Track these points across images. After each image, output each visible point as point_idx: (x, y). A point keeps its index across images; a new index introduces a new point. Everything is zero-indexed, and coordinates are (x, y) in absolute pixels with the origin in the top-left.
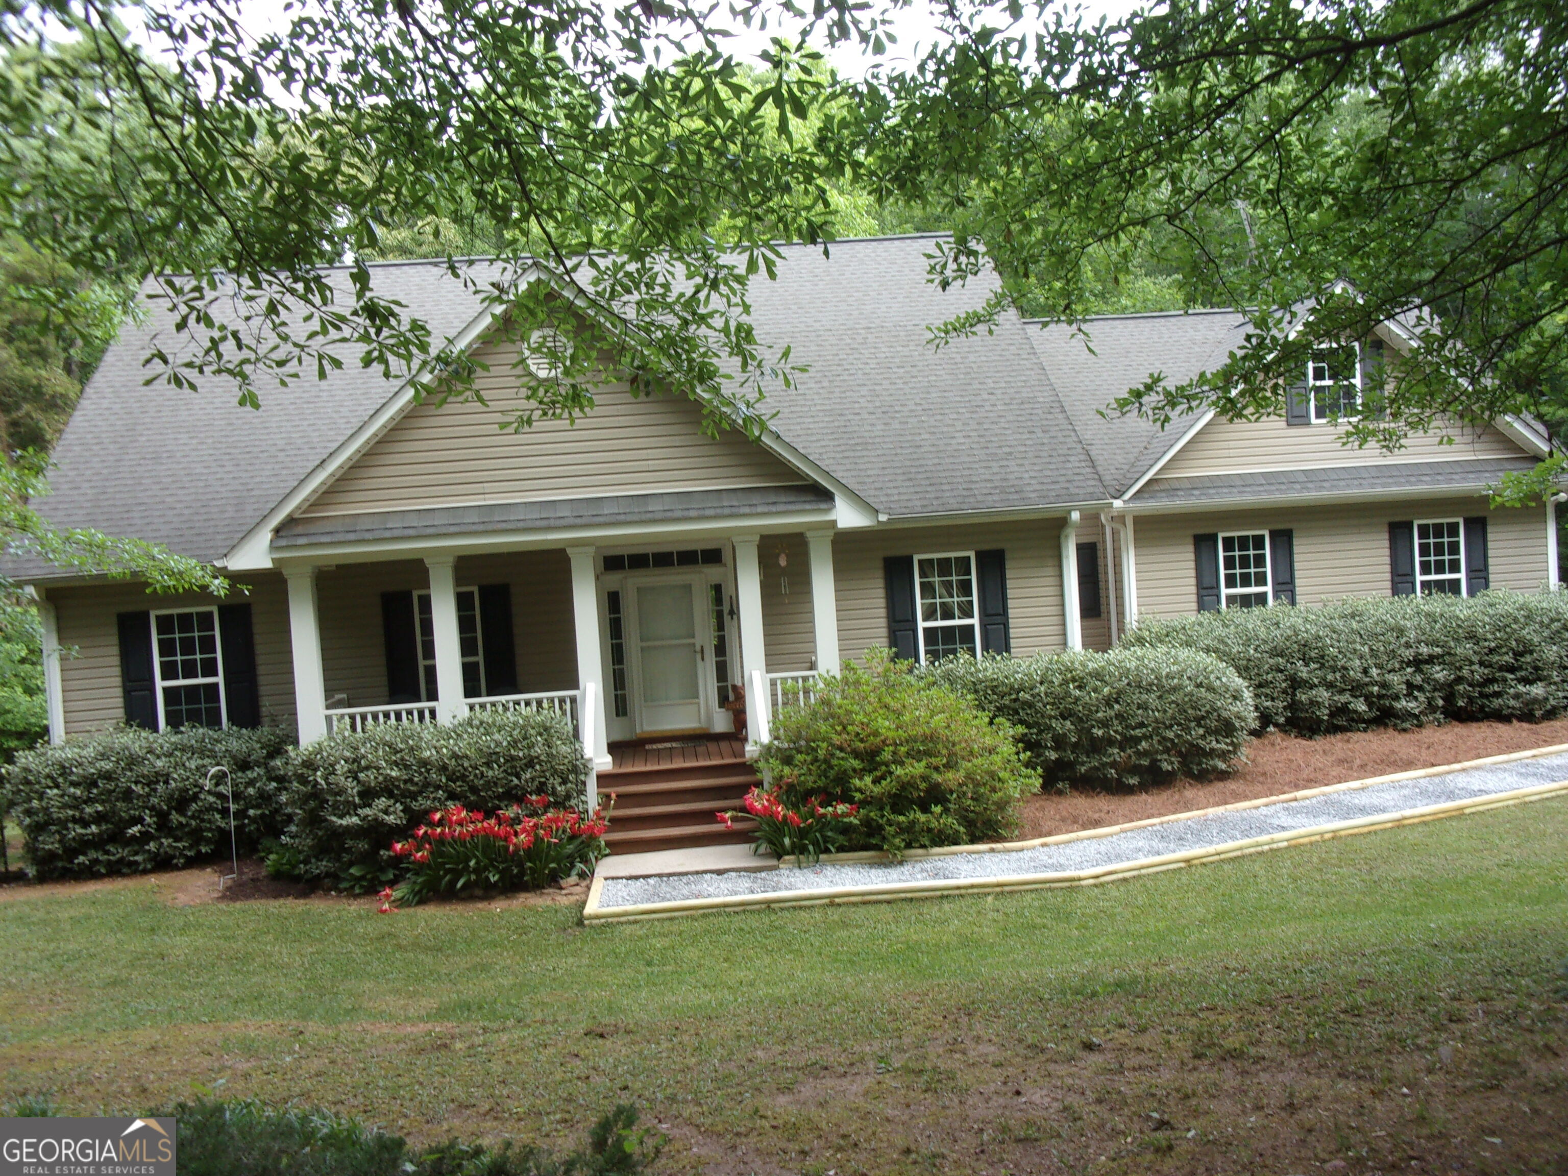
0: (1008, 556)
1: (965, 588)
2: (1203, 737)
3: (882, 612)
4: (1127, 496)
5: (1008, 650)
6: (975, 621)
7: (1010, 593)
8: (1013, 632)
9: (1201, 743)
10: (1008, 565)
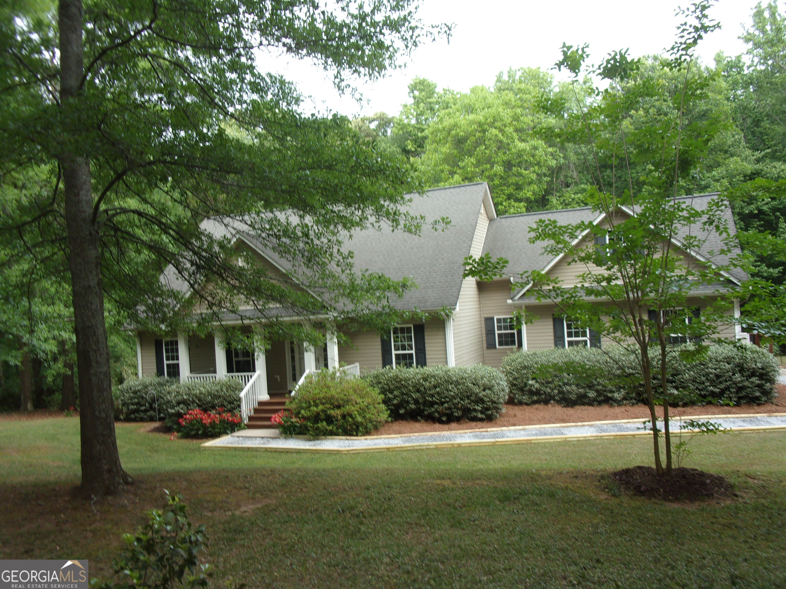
0: (425, 326)
1: (410, 339)
2: (469, 404)
3: (380, 347)
4: (517, 298)
5: (425, 364)
6: (413, 352)
7: (426, 341)
8: (427, 357)
9: (469, 406)
10: (425, 330)
